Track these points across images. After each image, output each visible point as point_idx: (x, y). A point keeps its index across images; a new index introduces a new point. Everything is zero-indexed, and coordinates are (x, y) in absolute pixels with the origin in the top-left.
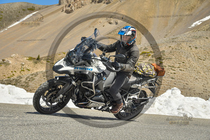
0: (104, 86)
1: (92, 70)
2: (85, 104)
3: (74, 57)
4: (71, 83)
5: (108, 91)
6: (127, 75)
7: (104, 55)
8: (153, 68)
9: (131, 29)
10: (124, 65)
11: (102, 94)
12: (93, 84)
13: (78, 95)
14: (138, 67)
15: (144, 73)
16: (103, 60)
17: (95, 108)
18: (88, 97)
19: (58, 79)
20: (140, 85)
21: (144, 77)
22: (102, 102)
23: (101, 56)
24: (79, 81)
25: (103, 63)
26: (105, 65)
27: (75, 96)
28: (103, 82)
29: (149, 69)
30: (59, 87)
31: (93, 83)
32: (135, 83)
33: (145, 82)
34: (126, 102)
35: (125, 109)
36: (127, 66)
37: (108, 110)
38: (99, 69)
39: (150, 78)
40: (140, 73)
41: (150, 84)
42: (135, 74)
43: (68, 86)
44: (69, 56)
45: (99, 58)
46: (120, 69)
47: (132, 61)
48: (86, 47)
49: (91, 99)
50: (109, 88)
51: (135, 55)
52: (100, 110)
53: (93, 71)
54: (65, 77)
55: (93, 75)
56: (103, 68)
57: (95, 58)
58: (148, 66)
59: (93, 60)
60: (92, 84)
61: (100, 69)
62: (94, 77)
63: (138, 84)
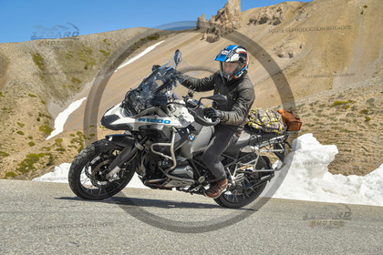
0: (192, 151)
1: (169, 122)
2: (161, 183)
3: (138, 100)
4: (134, 146)
5: (201, 158)
6: (234, 132)
7: (191, 95)
8: (280, 118)
9: (238, 50)
10: (226, 113)
11: (189, 164)
12: (172, 147)
13: (147, 166)
14: (253, 116)
15: (263, 126)
16: (188, 105)
17: (178, 189)
18: (164, 169)
20: (257, 148)
21: (264, 134)
22: (189, 178)
23: (185, 99)
24: (148, 142)
25: (189, 111)
26: (192, 114)
27: (142, 168)
28: (190, 143)
29: (273, 119)
31: (172, 145)
32: (248, 144)
33: (265, 143)
34: (233, 177)
35: (231, 189)
36: (232, 116)
37: (201, 192)
38: (182, 121)
39: (275, 134)
40: (257, 127)
41: (277, 146)
42: (249, 129)
43: (129, 152)
44: (129, 98)
45: (182, 102)
47: (242, 106)
48: (160, 83)
49: (170, 173)
50: (201, 153)
51: (246, 95)
52: (187, 191)
53: (171, 124)
55: (172, 131)
56: (190, 119)
57: (176, 101)
58: (272, 114)
59: (172, 105)
60: (169, 147)
61: (184, 120)
62: (174, 135)
63: (254, 145)
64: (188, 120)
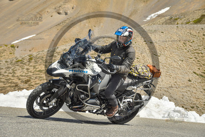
0: (99, 89)
1: (87, 72)
2: (80, 108)
3: (69, 59)
4: (65, 86)
5: (103, 93)
6: (122, 77)
7: (99, 56)
8: (149, 69)
9: (129, 30)
10: (120, 66)
11: (97, 97)
12: (89, 86)
13: (72, 98)
14: (133, 68)
15: (139, 74)
16: (98, 62)
17: (89, 111)
18: (83, 100)
19: (51, 82)
20: (135, 87)
21: (140, 79)
22: (97, 105)
23: (96, 58)
24: (73, 84)
25: (98, 66)
26: (100, 67)
27: (69, 99)
28: (99, 84)
29: (145, 71)
30: (53, 91)
31: (89, 85)
32: (130, 85)
33: (140, 84)
34: (121, 105)
35: (119, 112)
36: (123, 68)
37: (102, 113)
38: (94, 71)
39: (146, 79)
40: (136, 75)
41: (146, 86)
42: (131, 76)
43: (62, 90)
44: (63, 58)
45: (94, 60)
46: (115, 71)
47: (128, 63)
49: (86, 102)
50: (104, 90)
51: (131, 56)
52: (95, 113)
53: (88, 73)
54: (60, 80)
55: (88, 77)
57: (90, 60)
58: (144, 68)
59: (88, 62)
60: (87, 86)
62: (90, 80)
63: (134, 86)
64: (97, 71)
